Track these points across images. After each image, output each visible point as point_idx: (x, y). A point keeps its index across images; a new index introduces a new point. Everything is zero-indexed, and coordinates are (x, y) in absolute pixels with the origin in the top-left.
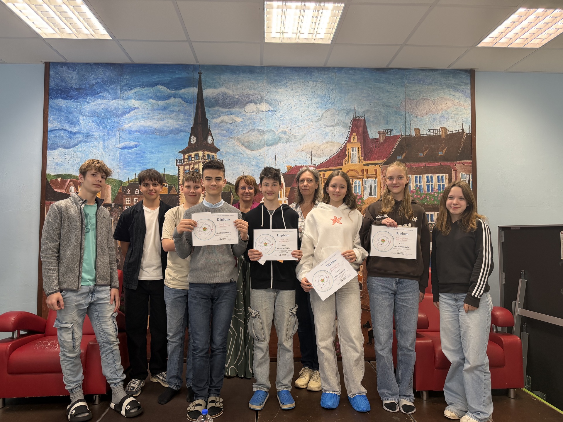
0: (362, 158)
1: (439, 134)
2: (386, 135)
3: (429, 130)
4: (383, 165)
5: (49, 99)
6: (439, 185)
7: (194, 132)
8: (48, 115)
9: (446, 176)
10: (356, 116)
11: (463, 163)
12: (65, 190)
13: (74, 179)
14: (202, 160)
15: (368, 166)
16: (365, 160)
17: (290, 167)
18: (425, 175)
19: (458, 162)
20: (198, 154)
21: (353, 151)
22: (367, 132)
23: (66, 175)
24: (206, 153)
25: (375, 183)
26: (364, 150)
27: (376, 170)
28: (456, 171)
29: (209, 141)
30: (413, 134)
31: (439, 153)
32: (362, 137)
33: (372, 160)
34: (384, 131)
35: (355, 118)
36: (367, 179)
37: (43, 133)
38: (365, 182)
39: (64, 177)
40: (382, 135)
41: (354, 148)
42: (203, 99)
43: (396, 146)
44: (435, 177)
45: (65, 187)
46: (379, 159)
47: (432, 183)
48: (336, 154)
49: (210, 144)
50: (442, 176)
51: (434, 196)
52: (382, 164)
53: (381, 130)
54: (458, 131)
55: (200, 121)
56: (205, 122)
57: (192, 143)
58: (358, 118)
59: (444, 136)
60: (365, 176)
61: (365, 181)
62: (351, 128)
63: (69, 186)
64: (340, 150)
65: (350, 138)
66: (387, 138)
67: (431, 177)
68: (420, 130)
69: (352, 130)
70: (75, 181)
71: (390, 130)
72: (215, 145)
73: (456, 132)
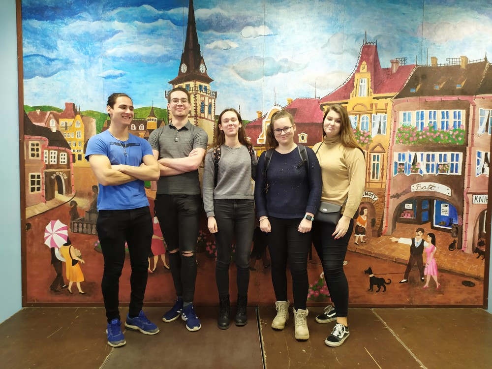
0: (372, 90)
1: (458, 64)
2: (400, 65)
3: (448, 59)
4: (395, 98)
5: (22, 19)
6: (455, 122)
7: (185, 59)
8: (22, 38)
9: (463, 112)
10: (366, 42)
11: (483, 98)
12: (45, 124)
13: (55, 112)
14: (194, 91)
15: (378, 99)
16: (374, 93)
17: (291, 100)
18: (440, 111)
19: (478, 96)
20: (189, 85)
21: (362, 82)
22: (378, 61)
23: (45, 106)
24: (198, 83)
25: (385, 119)
26: (374, 81)
27: (386, 105)
28: (474, 106)
29: (201, 70)
30: (430, 64)
31: (458, 85)
32: (373, 66)
33: (382, 93)
34: (398, 59)
35: (366, 44)
36: (376, 114)
37: (18, 59)
38: (374, 118)
39: (44, 109)
40: (395, 64)
41: (363, 79)
42: (195, 22)
43: (410, 77)
44: (451, 112)
45: (46, 120)
46: (390, 92)
47: (447, 120)
48: (343, 85)
49: (203, 74)
50: (459, 112)
51: (448, 134)
52: (393, 98)
53: (394, 59)
54: (480, 61)
55: (191, 46)
56: (197, 48)
57: (183, 72)
58: (368, 44)
59: (463, 67)
60: (374, 111)
61: (374, 116)
62: (360, 56)
63: (49, 119)
64: (347, 82)
65: (359, 68)
66: (400, 68)
67: (447, 112)
68: (437, 59)
69: (362, 58)
70: (56, 114)
71: (404, 58)
72: (208, 75)
73: (478, 61)
